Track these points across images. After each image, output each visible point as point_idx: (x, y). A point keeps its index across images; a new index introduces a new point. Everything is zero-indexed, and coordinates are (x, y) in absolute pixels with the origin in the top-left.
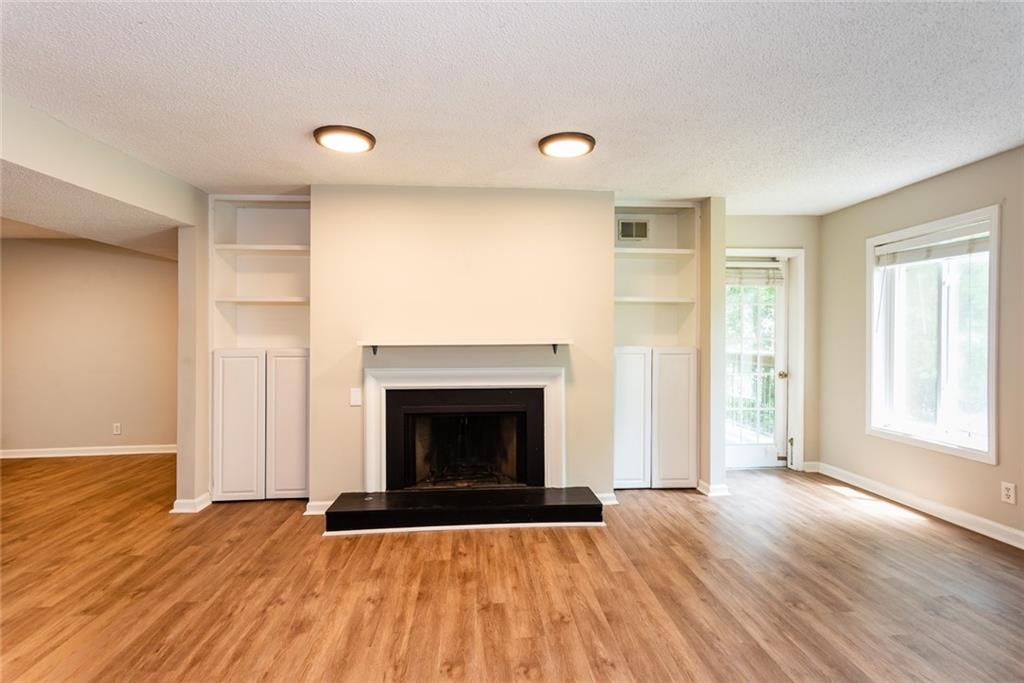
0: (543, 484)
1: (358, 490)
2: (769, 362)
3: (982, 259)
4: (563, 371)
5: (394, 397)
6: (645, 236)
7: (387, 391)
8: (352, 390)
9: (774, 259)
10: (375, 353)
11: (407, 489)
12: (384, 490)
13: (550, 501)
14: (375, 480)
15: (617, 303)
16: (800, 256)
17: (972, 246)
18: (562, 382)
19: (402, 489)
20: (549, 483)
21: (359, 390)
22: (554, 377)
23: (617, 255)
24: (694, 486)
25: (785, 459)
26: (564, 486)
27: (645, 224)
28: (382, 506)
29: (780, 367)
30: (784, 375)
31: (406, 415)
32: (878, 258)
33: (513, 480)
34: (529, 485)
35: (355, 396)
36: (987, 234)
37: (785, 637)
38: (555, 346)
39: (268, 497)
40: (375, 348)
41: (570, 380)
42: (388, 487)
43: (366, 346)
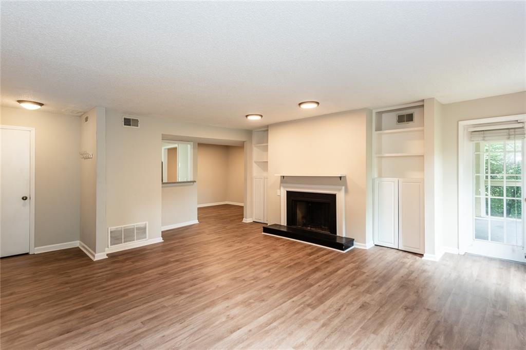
0: (336, 234)
1: (279, 223)
4: (343, 188)
6: (412, 120)
7: (287, 191)
11: (292, 226)
18: (343, 192)
20: (338, 234)
22: (340, 190)
24: (422, 253)
26: (344, 236)
27: (412, 114)
28: (285, 230)
34: (331, 233)
38: (340, 177)
40: (284, 177)
41: (346, 191)
42: (287, 225)
43: (281, 176)
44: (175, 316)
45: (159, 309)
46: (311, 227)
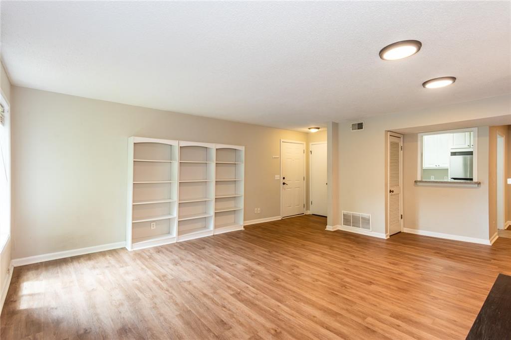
37: (273, 310)
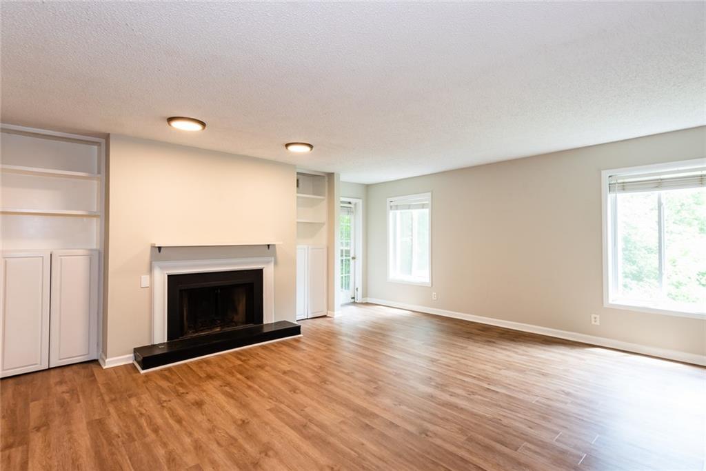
0: (262, 322)
1: (146, 344)
2: (348, 252)
3: (427, 211)
4: (273, 259)
5: (173, 280)
6: (298, 187)
7: (168, 276)
8: (142, 276)
9: (350, 203)
10: (160, 251)
11: (181, 338)
12: (166, 341)
13: (266, 330)
14: (160, 336)
15: (298, 223)
16: (360, 202)
17: (423, 206)
18: (272, 265)
19: (178, 338)
20: (265, 322)
21: (148, 277)
22: (268, 262)
23: (298, 197)
24: (325, 314)
25: (354, 298)
26: (273, 322)
27: (298, 180)
29: (352, 255)
30: (354, 258)
31: (181, 291)
32: (391, 207)
33: (243, 323)
34: (255, 324)
35: (145, 280)
36: (427, 202)
38: (269, 245)
39: (51, 367)
40: (160, 248)
41: (276, 263)
42: (168, 340)
43: (153, 247)
44: (488, 426)
45: (477, 443)
46: (222, 327)
